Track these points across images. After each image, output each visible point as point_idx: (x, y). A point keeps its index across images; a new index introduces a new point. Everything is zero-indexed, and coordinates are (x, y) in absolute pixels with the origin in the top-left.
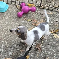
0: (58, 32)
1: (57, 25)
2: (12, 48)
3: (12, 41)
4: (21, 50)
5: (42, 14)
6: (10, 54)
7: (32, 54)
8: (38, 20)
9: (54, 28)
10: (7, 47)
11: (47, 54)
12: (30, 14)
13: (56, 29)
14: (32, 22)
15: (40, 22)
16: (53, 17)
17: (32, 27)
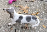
0: (38, 14)
1: (38, 9)
2: (5, 27)
3: (5, 22)
4: (12, 28)
5: (27, 2)
6: (3, 31)
7: (20, 30)
8: (23, 6)
9: (35, 12)
10: (1, 26)
11: (30, 30)
12: (18, 2)
13: (37, 12)
14: (19, 7)
15: (25, 7)
16: (34, 4)
17: (20, 11)
